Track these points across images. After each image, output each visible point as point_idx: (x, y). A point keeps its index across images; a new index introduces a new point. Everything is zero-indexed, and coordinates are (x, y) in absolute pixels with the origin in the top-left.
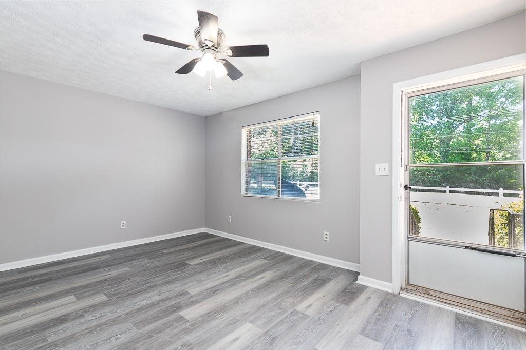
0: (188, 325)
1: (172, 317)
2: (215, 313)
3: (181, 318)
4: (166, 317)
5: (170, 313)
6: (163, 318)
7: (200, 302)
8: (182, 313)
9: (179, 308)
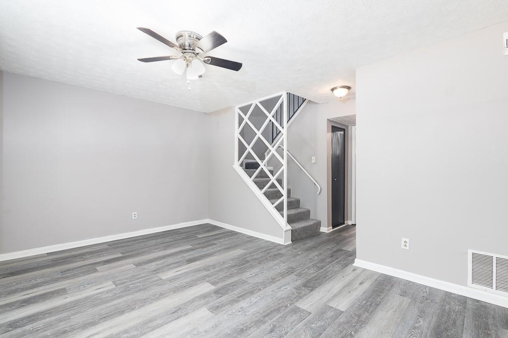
0: (207, 279)
1: (220, 285)
2: (185, 286)
3: (213, 284)
4: (226, 285)
5: (223, 288)
6: (228, 285)
7: (197, 297)
8: (213, 288)
9: (217, 292)
